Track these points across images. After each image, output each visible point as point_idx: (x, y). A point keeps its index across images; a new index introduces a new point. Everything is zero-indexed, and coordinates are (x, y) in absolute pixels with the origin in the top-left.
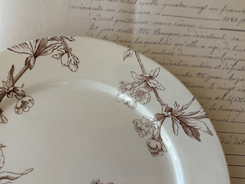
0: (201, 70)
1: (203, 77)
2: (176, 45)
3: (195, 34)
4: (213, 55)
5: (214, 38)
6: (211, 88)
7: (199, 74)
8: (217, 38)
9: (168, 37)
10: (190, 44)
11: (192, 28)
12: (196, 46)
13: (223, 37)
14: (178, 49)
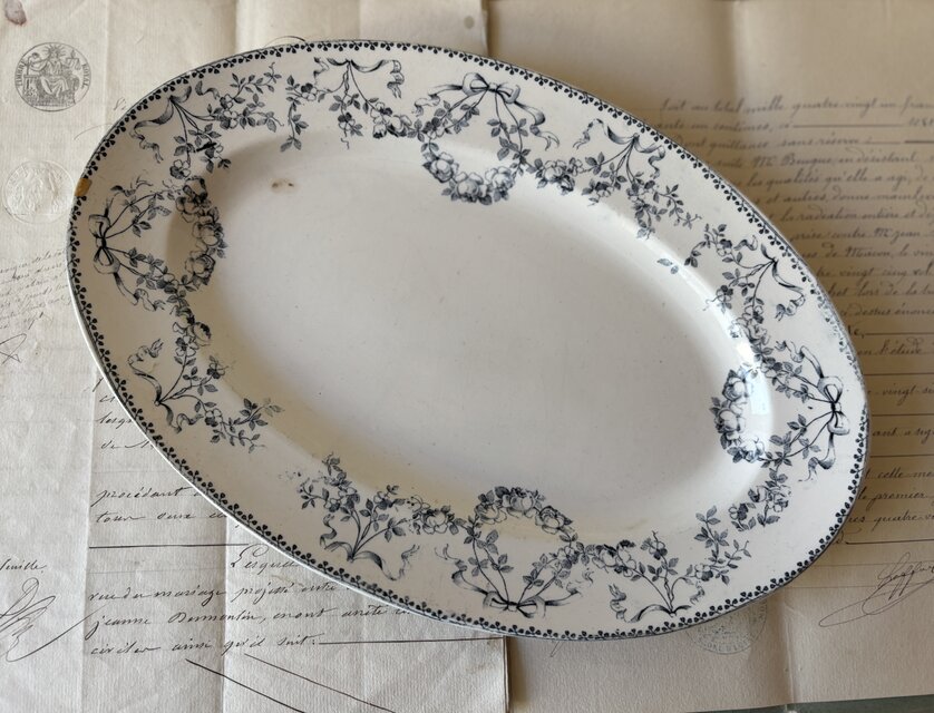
0: (881, 223)
1: (886, 235)
2: (829, 180)
3: (861, 156)
4: (898, 193)
5: (897, 159)
6: (903, 253)
7: (878, 230)
8: (902, 160)
9: (811, 168)
10: (854, 175)
11: (854, 145)
12: (865, 179)
13: (912, 157)
14: (834, 188)
